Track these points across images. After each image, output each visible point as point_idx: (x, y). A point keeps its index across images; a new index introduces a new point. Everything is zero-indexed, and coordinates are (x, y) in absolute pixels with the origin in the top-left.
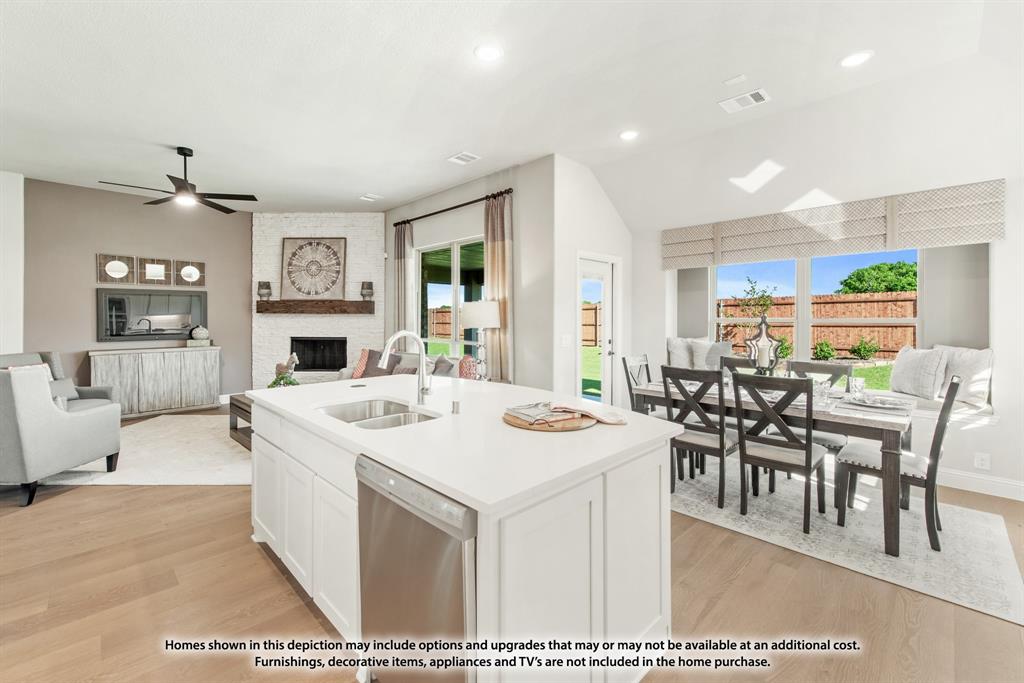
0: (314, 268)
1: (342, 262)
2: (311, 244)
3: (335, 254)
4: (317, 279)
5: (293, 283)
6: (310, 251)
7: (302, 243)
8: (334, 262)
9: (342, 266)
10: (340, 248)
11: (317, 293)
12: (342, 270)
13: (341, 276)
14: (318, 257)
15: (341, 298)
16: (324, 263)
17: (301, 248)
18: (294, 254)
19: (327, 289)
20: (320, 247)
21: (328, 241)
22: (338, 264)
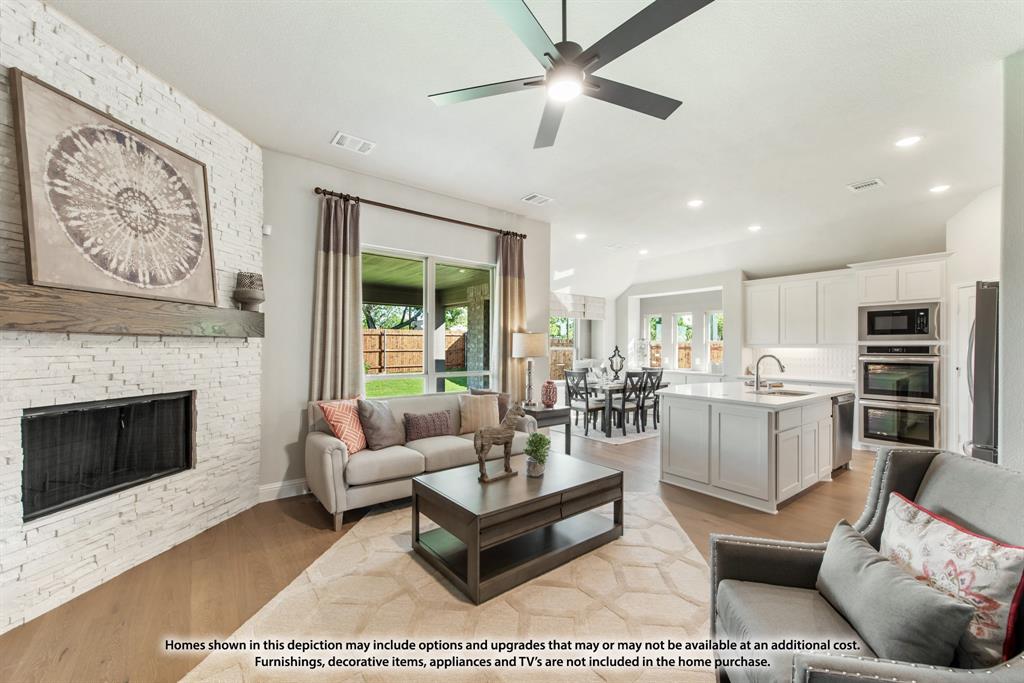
0: (138, 210)
1: (204, 218)
2: (120, 139)
3: (187, 193)
4: (151, 243)
5: (79, 237)
6: (121, 160)
7: (94, 123)
8: (187, 211)
9: (204, 226)
10: (195, 181)
11: (154, 280)
12: (204, 235)
13: (204, 249)
14: (148, 186)
15: (211, 301)
16: (163, 205)
17: (91, 135)
18: (68, 146)
19: (179, 275)
20: (149, 160)
21: (166, 152)
22: (196, 220)
